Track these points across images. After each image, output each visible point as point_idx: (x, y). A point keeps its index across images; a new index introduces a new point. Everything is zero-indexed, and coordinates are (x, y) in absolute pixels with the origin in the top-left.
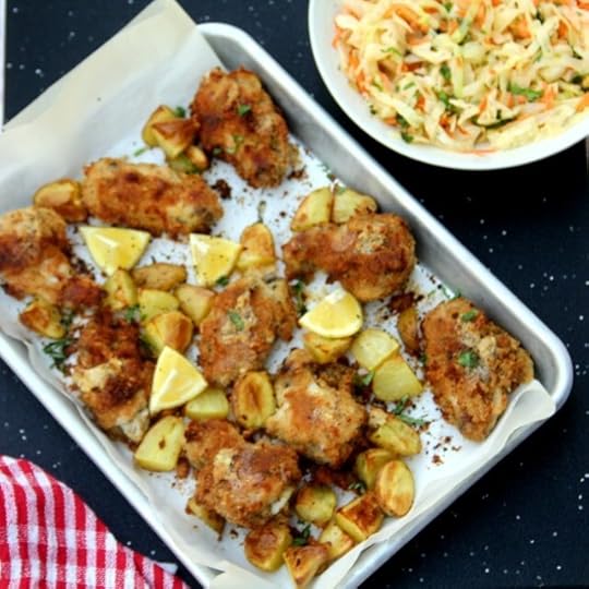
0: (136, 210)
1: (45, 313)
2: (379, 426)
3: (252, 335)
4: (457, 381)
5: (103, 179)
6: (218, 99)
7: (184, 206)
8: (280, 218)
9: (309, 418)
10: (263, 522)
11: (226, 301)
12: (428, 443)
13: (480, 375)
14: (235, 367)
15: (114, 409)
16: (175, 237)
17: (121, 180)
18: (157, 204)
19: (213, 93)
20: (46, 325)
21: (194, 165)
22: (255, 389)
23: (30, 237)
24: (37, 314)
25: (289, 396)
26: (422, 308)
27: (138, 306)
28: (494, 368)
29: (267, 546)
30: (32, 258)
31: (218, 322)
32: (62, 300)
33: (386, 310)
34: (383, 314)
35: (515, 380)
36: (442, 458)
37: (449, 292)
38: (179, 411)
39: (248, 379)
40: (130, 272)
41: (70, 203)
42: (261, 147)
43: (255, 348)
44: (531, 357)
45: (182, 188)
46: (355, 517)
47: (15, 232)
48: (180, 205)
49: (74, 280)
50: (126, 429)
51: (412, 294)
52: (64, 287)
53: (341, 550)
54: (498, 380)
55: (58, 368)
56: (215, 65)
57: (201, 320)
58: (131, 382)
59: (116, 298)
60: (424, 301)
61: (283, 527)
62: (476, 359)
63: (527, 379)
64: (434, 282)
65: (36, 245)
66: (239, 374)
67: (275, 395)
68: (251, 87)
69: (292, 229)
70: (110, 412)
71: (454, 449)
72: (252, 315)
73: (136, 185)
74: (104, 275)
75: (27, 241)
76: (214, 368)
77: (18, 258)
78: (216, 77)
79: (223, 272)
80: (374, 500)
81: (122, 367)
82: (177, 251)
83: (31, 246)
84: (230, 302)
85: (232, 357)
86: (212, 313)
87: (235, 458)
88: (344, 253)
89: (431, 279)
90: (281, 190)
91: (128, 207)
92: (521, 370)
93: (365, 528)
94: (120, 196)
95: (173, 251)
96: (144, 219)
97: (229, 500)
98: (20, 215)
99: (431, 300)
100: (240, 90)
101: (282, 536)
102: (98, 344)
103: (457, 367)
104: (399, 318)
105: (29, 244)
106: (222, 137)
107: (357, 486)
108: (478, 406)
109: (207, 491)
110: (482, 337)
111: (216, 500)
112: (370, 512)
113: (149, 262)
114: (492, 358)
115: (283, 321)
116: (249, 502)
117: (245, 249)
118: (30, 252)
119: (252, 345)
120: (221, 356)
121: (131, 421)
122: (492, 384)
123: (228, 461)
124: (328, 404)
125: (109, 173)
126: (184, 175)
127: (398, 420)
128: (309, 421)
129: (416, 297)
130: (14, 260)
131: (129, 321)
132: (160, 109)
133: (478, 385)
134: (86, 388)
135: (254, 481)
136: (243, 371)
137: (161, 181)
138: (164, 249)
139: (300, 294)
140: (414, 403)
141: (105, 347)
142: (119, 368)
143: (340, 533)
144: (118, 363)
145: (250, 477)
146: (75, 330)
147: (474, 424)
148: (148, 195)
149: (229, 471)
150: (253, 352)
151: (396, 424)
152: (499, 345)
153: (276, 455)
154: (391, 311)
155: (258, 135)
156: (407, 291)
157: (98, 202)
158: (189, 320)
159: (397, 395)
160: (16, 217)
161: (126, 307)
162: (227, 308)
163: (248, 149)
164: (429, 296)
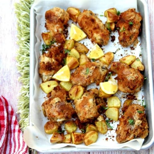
0: (87, 29)
1: (49, 37)
2: (99, 121)
3: (88, 78)
4: (125, 124)
5: (86, 15)
6: (128, 16)
7: (99, 36)
8: (120, 55)
9: (83, 106)
10: (53, 121)
11: (89, 65)
12: (108, 134)
13: (131, 128)
14: (78, 82)
15: (44, 70)
16: (92, 42)
17: (89, 19)
18: (93, 31)
19: (128, 14)
20: (46, 39)
21: (110, 28)
22: (79, 90)
23: (57, 17)
24: (46, 36)
25: (84, 98)
26: (134, 102)
27: (70, 51)
28: (136, 129)
29: (50, 127)
30: (54, 22)
31: (83, 68)
32: (54, 37)
33: (126, 96)
34: (124, 96)
35: (139, 135)
36: (108, 140)
37: (144, 103)
38: (59, 82)
39: (79, 87)
40: (75, 42)
41: (75, 16)
42: (128, 35)
43: (86, 81)
44: (149, 133)
45: (102, 31)
46: (76, 137)
47: (55, 13)
48: (98, 35)
49: (60, 34)
50: (44, 77)
51: (135, 97)
52: (57, 34)
53: (66, 142)
54: (134, 132)
55: (42, 51)
56: (135, 8)
57: (81, 65)
58: (53, 67)
59: (67, 45)
60: (136, 101)
61: (57, 126)
62: (133, 123)
63: (142, 137)
64: (143, 98)
65: (57, 20)
66: (78, 84)
67: (82, 95)
68: (138, 19)
69: (119, 60)
70: (43, 70)
71: (113, 140)
72: (92, 73)
73: (92, 22)
74: (70, 38)
75: (56, 17)
76: (74, 78)
77: (52, 19)
78: (132, 11)
79: (95, 58)
80: (83, 137)
81: (54, 62)
82: (90, 45)
83: (56, 19)
84: (90, 66)
85: (79, 79)
86: (84, 65)
87: (59, 102)
88: (124, 75)
89: (143, 97)
90: (126, 49)
91: (86, 27)
92: (142, 134)
93: (76, 141)
94: (86, 22)
95: (90, 44)
96: (88, 32)
97: (49, 110)
98: (59, 10)
99: (138, 102)
100: (134, 18)
101: (55, 128)
102: (53, 53)
103: (127, 121)
104: (127, 100)
105: (56, 18)
106: (122, 26)
107: (83, 130)
108: (124, 134)
109: (46, 104)
110: (139, 119)
111: (47, 108)
112: (80, 138)
113: (82, 43)
114: (137, 126)
115: (98, 80)
116: (53, 114)
117: (104, 56)
118: (55, 20)
119: (86, 80)
120: (77, 77)
121: (46, 76)
122: (132, 132)
123: (57, 101)
124: (90, 106)
125: (88, 15)
126: (106, 29)
127: (106, 123)
128: (82, 107)
129: (135, 98)
130: (50, 19)
131: (65, 53)
132: (113, 9)
133: (128, 129)
134: (42, 60)
135: (57, 110)
136: (79, 84)
137: (98, 26)
138: (88, 42)
139: (109, 77)
140: (113, 122)
141: (54, 55)
142: (53, 62)
143: (70, 137)
144: (53, 60)
145: (58, 109)
146: (53, 46)
147: (120, 138)
148: (93, 27)
149: (55, 103)
150: (85, 82)
151: (104, 123)
152: (142, 124)
153: (68, 109)
154: (127, 97)
155: (129, 32)
156: (134, 95)
157: (80, 20)
158: (78, 63)
159: (110, 117)
160: (58, 9)
161: (67, 49)
162: (88, 67)
163: (124, 33)
164: (138, 100)
